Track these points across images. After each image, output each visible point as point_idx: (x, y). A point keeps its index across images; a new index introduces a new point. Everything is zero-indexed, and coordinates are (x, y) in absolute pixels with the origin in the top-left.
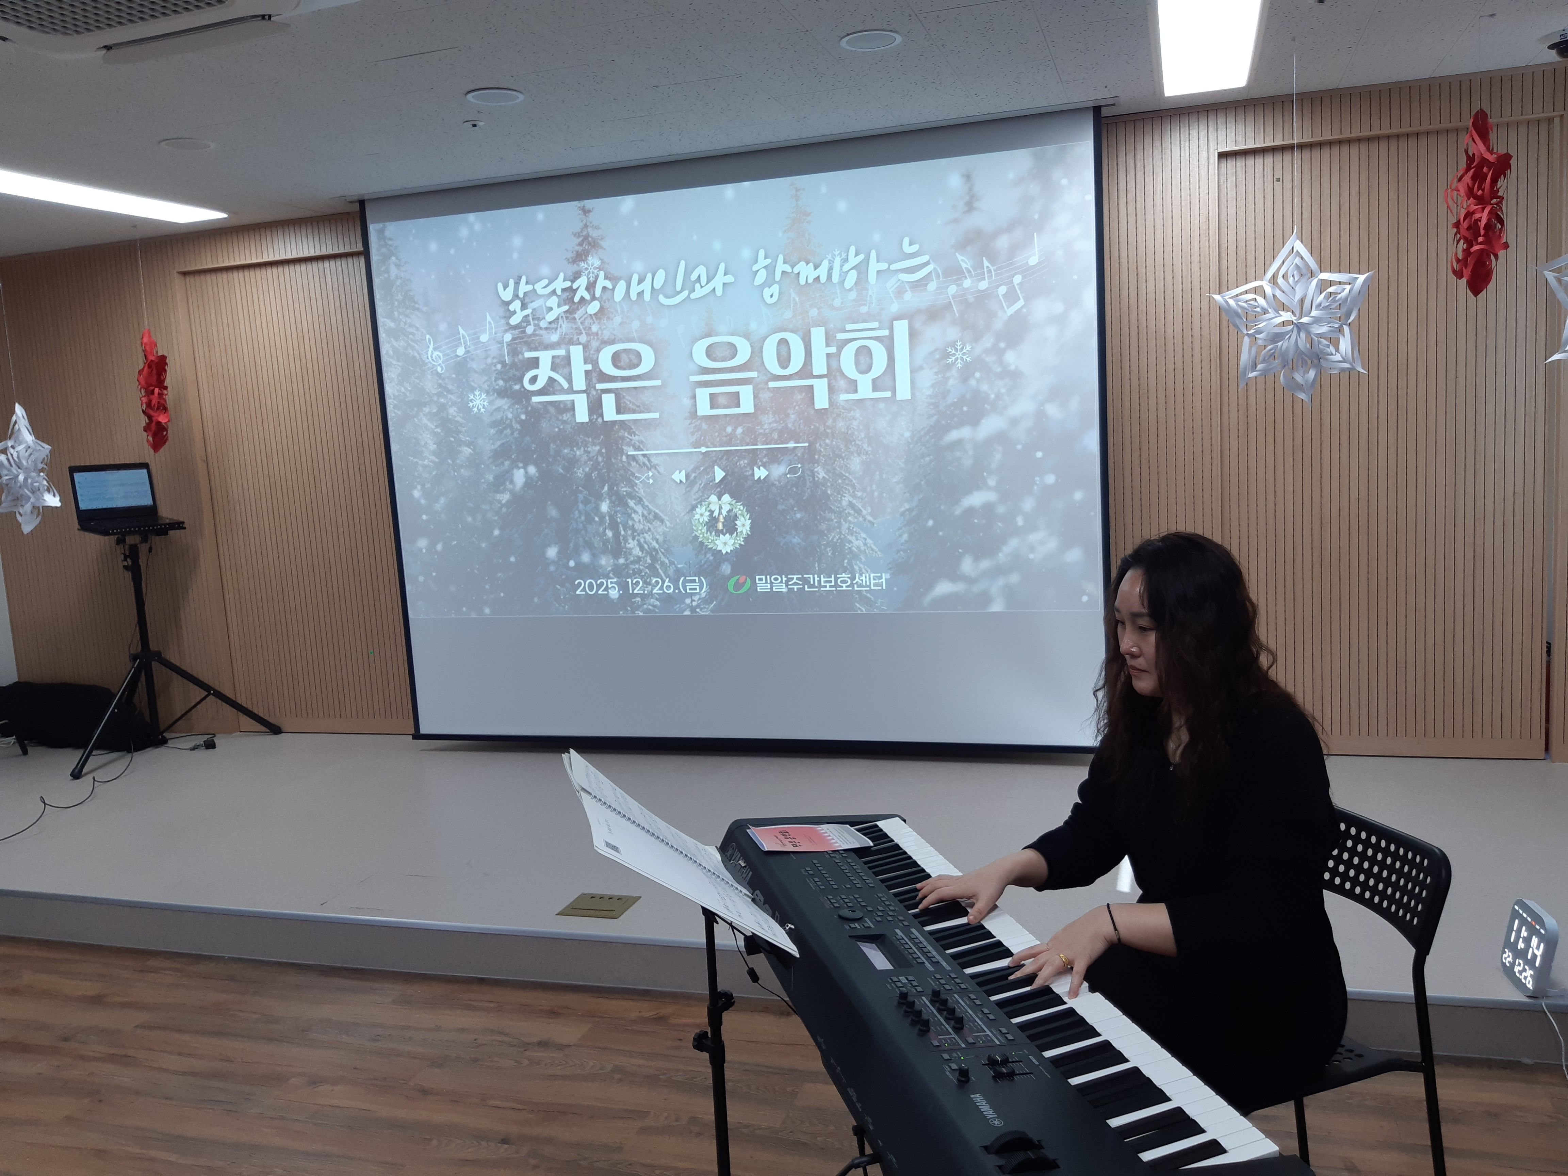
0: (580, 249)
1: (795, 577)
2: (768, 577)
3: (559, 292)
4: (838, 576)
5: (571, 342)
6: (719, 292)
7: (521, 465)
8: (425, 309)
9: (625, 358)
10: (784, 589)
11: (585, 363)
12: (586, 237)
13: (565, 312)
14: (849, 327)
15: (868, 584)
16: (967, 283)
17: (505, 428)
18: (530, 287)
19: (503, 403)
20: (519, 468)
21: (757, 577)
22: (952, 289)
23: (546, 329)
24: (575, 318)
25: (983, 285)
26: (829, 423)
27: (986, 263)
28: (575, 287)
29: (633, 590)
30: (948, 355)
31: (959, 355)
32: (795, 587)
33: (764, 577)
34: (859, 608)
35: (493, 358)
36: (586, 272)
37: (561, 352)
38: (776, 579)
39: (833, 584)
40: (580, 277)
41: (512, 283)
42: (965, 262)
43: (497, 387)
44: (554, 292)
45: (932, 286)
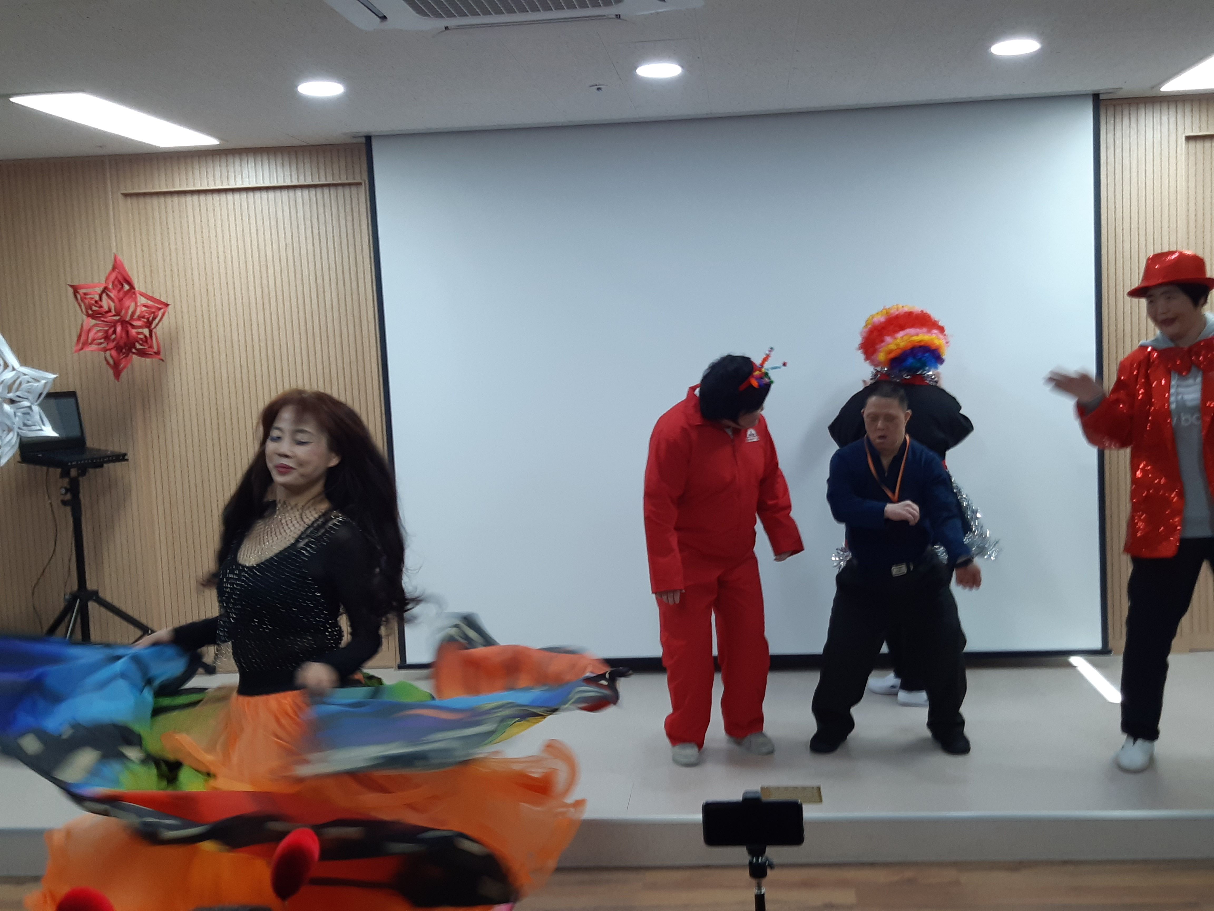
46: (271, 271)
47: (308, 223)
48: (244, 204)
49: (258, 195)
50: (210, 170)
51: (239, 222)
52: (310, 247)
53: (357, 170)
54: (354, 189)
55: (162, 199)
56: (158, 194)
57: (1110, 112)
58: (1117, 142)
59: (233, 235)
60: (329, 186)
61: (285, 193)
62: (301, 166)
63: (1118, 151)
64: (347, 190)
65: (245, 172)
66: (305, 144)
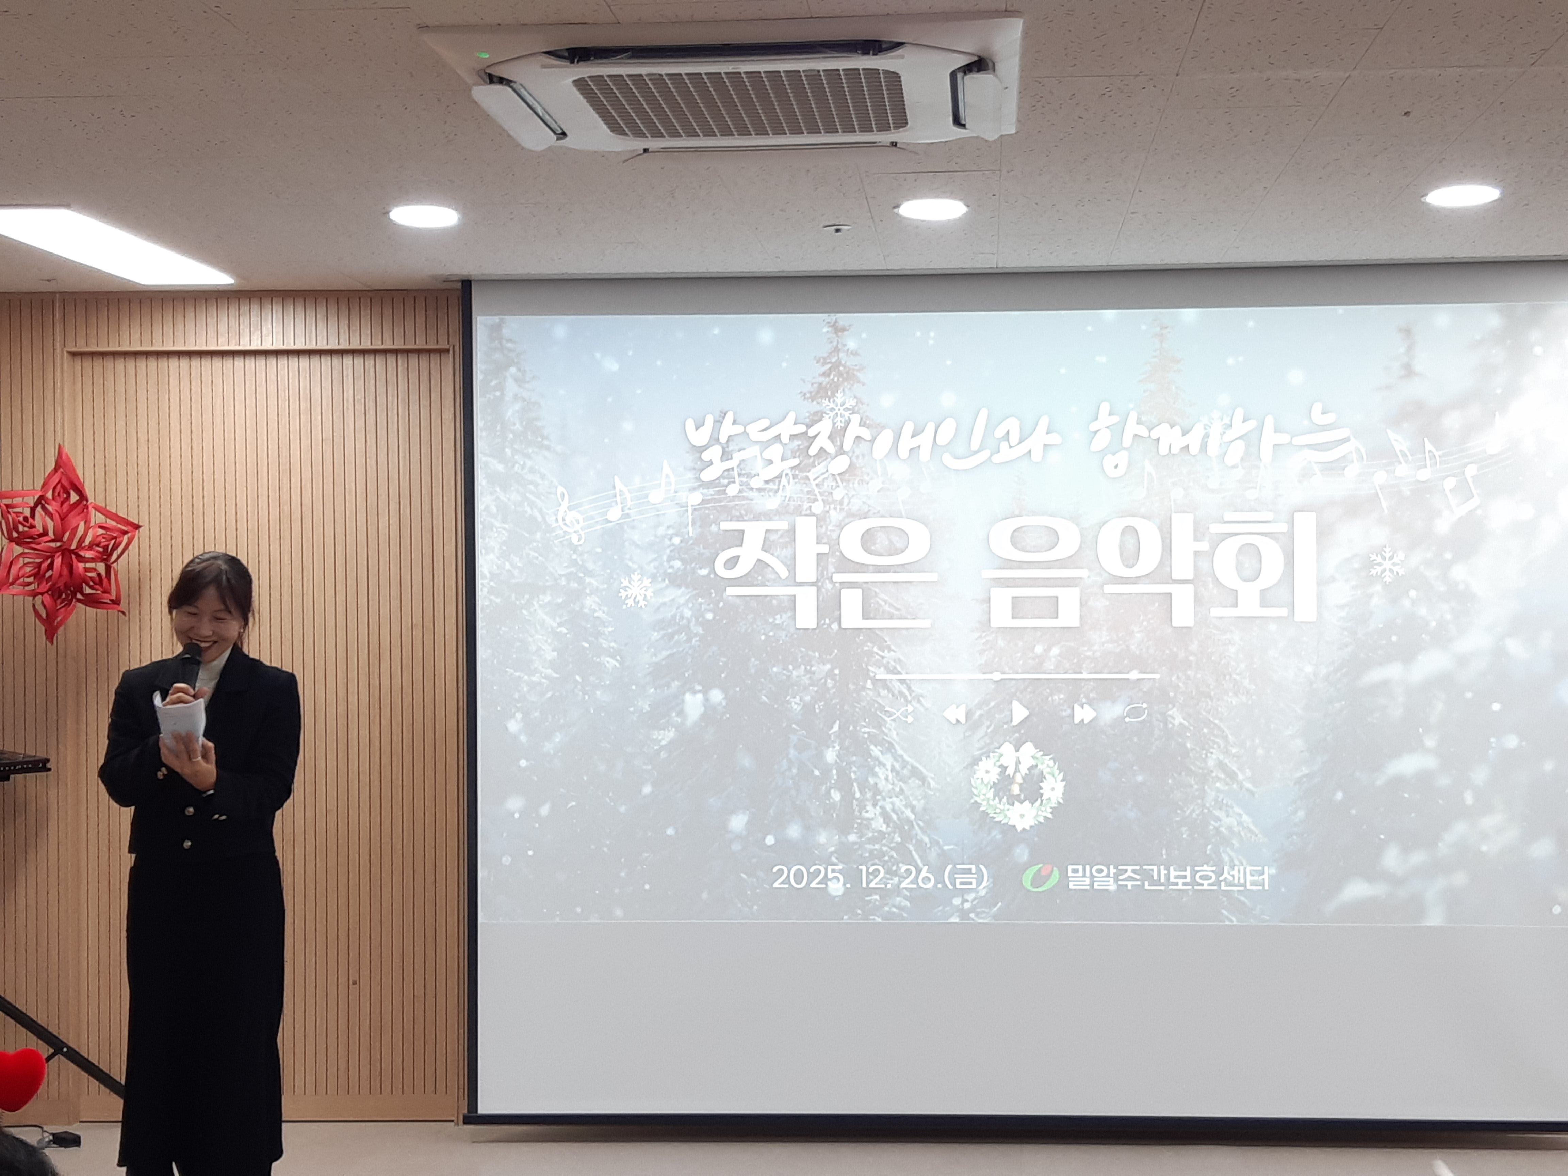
0: (825, 380)
1: (1130, 868)
2: (1088, 867)
3: (785, 439)
4: (1197, 869)
5: (798, 511)
6: (1037, 456)
7: (698, 688)
8: (559, 448)
9: (882, 540)
10: (1113, 887)
11: (819, 542)
12: (836, 366)
13: (792, 468)
14: (1228, 516)
15: (1242, 881)
16: (1402, 470)
17: (679, 632)
18: (739, 429)
19: (680, 595)
20: (695, 692)
21: (1070, 868)
22: (1380, 477)
23: (760, 490)
24: (807, 478)
25: (1424, 475)
26: (1194, 647)
27: (1429, 446)
28: (812, 432)
29: (868, 883)
30: (1372, 564)
31: (1387, 564)
32: (1130, 884)
33: (1080, 868)
34: (1228, 918)
35: (668, 527)
36: (832, 414)
37: (782, 525)
38: (1100, 871)
39: (1188, 880)
40: (821, 420)
41: (709, 420)
42: (1400, 442)
43: (670, 571)
44: (778, 437)
45: (1353, 470)
46: (296, 480)
47: (360, 407)
48: (261, 376)
49: (283, 361)
51: (250, 402)
52: (360, 445)
53: (442, 331)
54: (435, 359)
55: (131, 363)
56: (125, 354)
59: (240, 421)
60: (396, 352)
61: (326, 361)
62: (355, 320)
64: (424, 360)
66: (365, 288)
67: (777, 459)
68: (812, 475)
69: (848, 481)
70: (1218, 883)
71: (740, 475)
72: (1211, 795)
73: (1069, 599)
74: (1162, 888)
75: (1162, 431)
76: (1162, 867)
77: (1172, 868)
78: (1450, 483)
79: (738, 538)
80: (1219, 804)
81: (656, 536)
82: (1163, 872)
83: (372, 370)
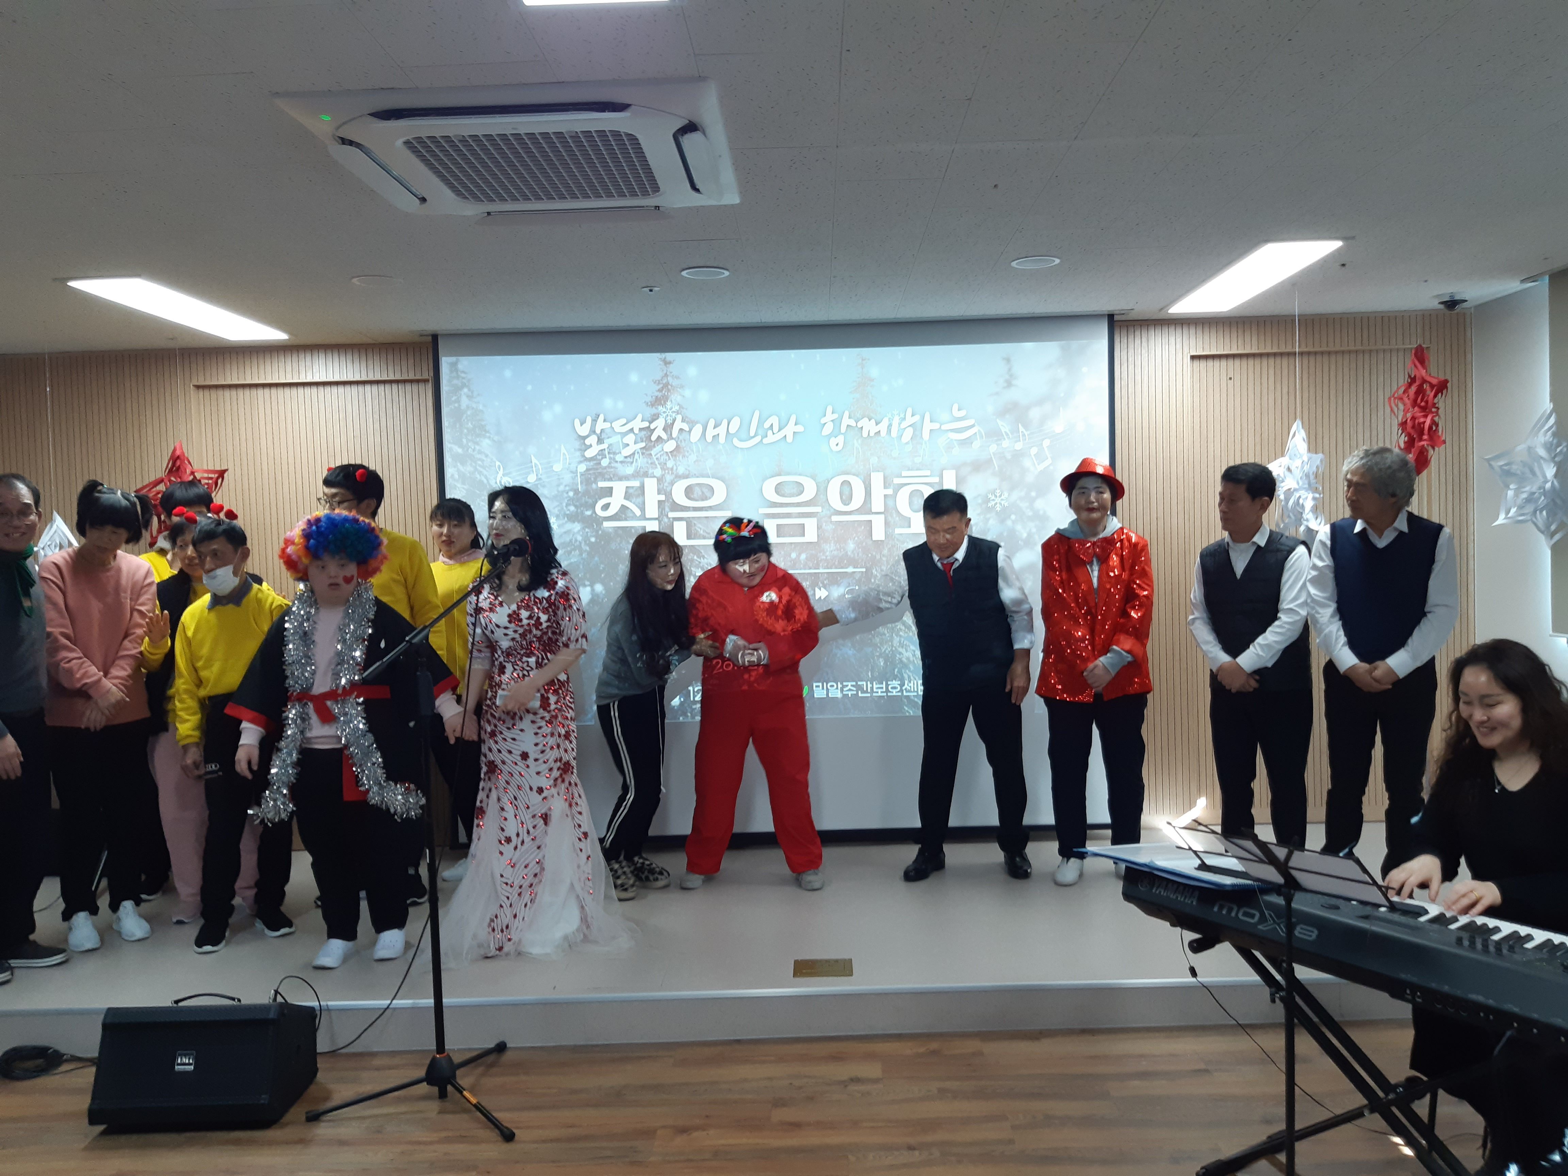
0: (659, 394)
1: (850, 684)
2: (825, 684)
3: (636, 431)
4: (889, 683)
5: (646, 475)
6: (790, 439)
7: (587, 583)
8: (496, 438)
9: (697, 491)
10: (839, 695)
11: (659, 493)
12: (667, 385)
13: (641, 449)
14: (904, 473)
16: (1006, 443)
17: (574, 550)
18: (608, 425)
19: (574, 527)
21: (815, 684)
22: (993, 448)
23: (621, 462)
24: (651, 454)
25: (1019, 446)
26: (885, 552)
27: (1021, 429)
28: (652, 427)
30: (989, 500)
31: (998, 500)
32: (850, 693)
33: (820, 684)
34: (908, 711)
35: (566, 486)
36: (664, 415)
37: (636, 483)
38: (832, 686)
39: (884, 690)
40: (658, 419)
41: (589, 420)
42: (1004, 426)
43: (568, 512)
44: (632, 430)
45: (977, 444)
47: (376, 416)
49: (328, 389)
50: (282, 364)
52: (378, 439)
53: (425, 368)
54: (421, 386)
55: (234, 392)
56: (230, 386)
57: (1124, 332)
58: (1130, 359)
60: (397, 382)
61: (354, 388)
62: (370, 362)
63: (1131, 367)
64: (414, 386)
65: (316, 367)
66: (374, 342)
67: (631, 443)
68: (653, 452)
69: (675, 456)
70: (901, 691)
71: (609, 453)
72: (896, 640)
73: (811, 526)
74: (869, 695)
75: (864, 422)
76: (869, 683)
77: (874, 683)
78: (1034, 451)
79: (609, 492)
80: (902, 645)
81: (558, 491)
82: (869, 685)
83: (383, 394)
